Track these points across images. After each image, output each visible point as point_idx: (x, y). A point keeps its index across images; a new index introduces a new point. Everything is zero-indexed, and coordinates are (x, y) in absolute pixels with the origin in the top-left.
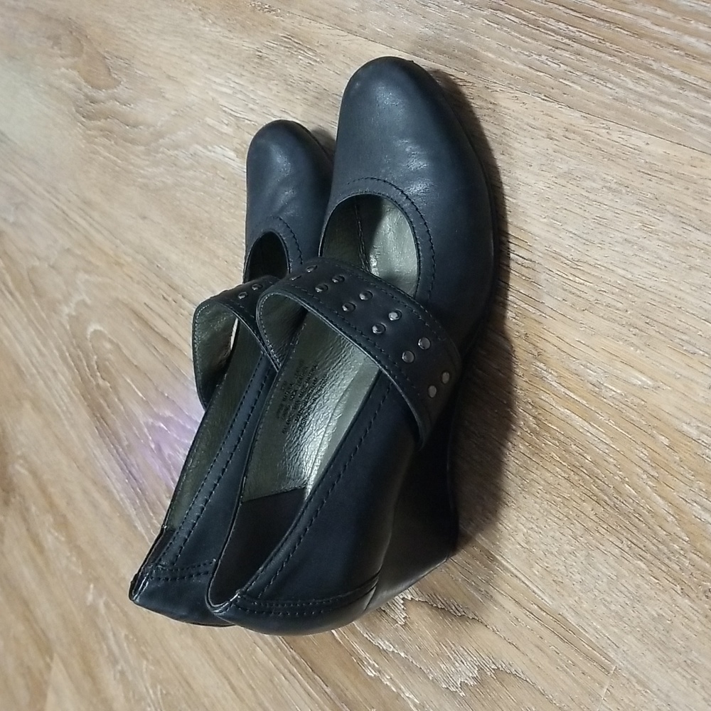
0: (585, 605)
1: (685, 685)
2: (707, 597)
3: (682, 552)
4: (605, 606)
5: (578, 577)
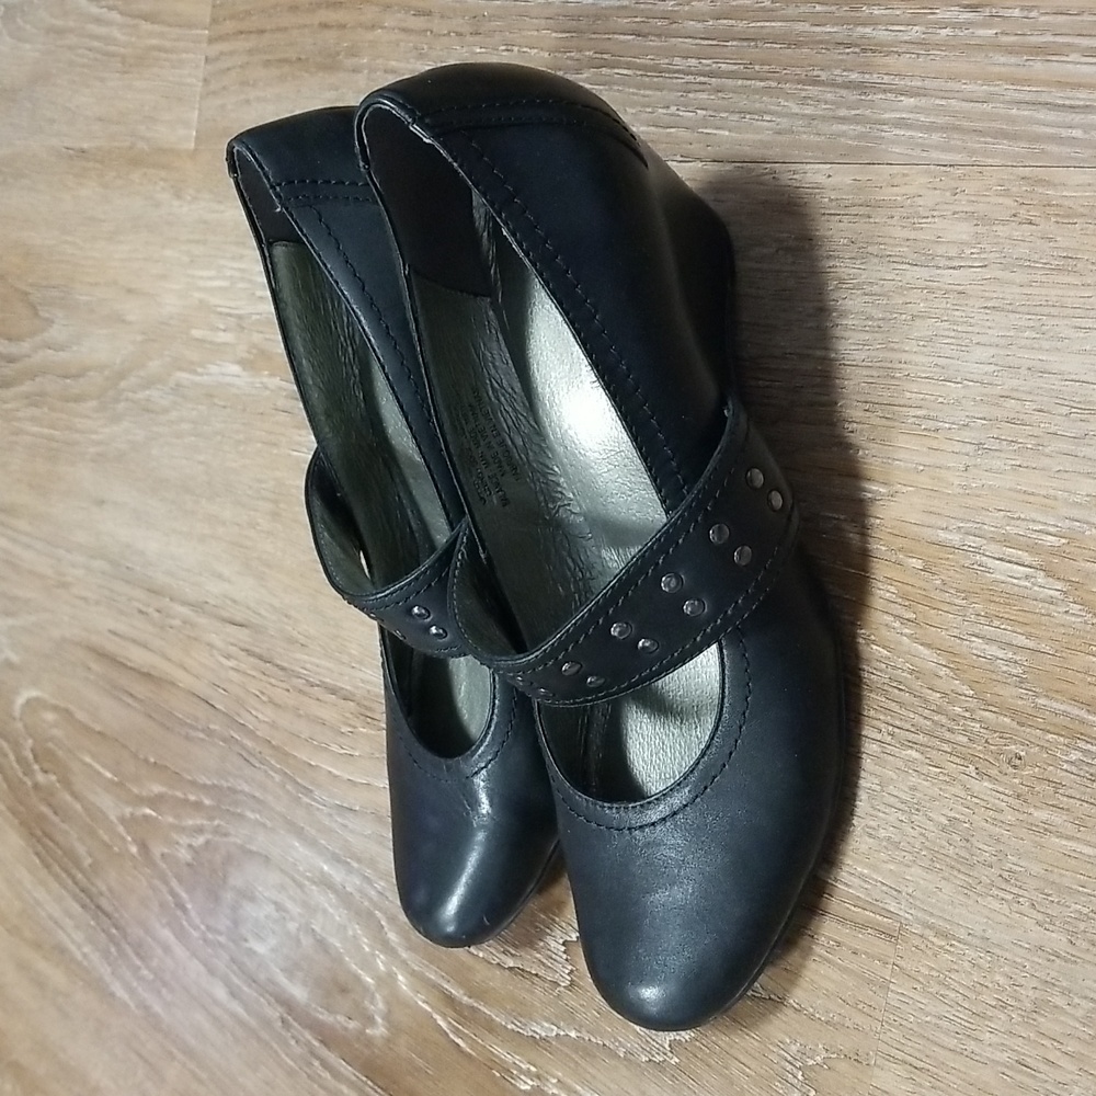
2: (1015, 767)
3: (967, 715)
4: (870, 835)
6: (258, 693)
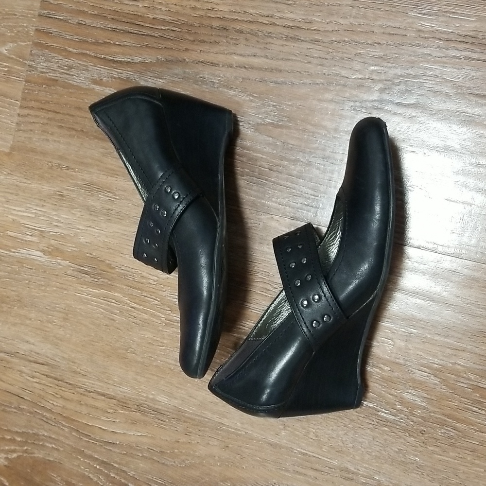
0: (357, 458)
1: (419, 477)
2: (423, 434)
3: (406, 417)
4: (369, 455)
5: (351, 445)
6: (54, 394)
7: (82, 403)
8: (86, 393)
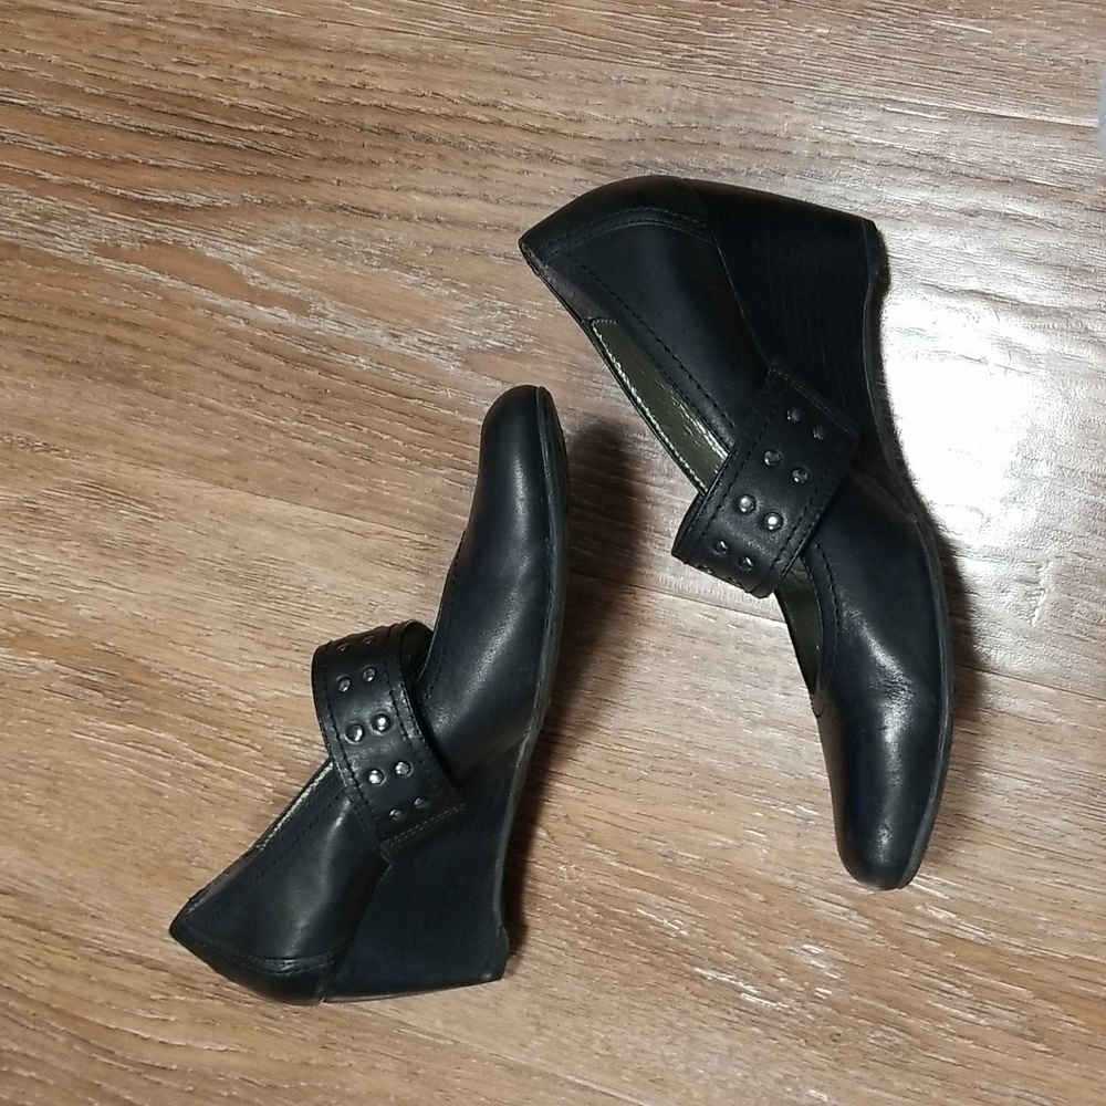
0: (696, 1095)
2: (834, 1041)
3: (799, 1004)
4: (721, 1087)
5: (682, 1067)
6: (31, 960)
7: (92, 979)
8: (102, 957)
